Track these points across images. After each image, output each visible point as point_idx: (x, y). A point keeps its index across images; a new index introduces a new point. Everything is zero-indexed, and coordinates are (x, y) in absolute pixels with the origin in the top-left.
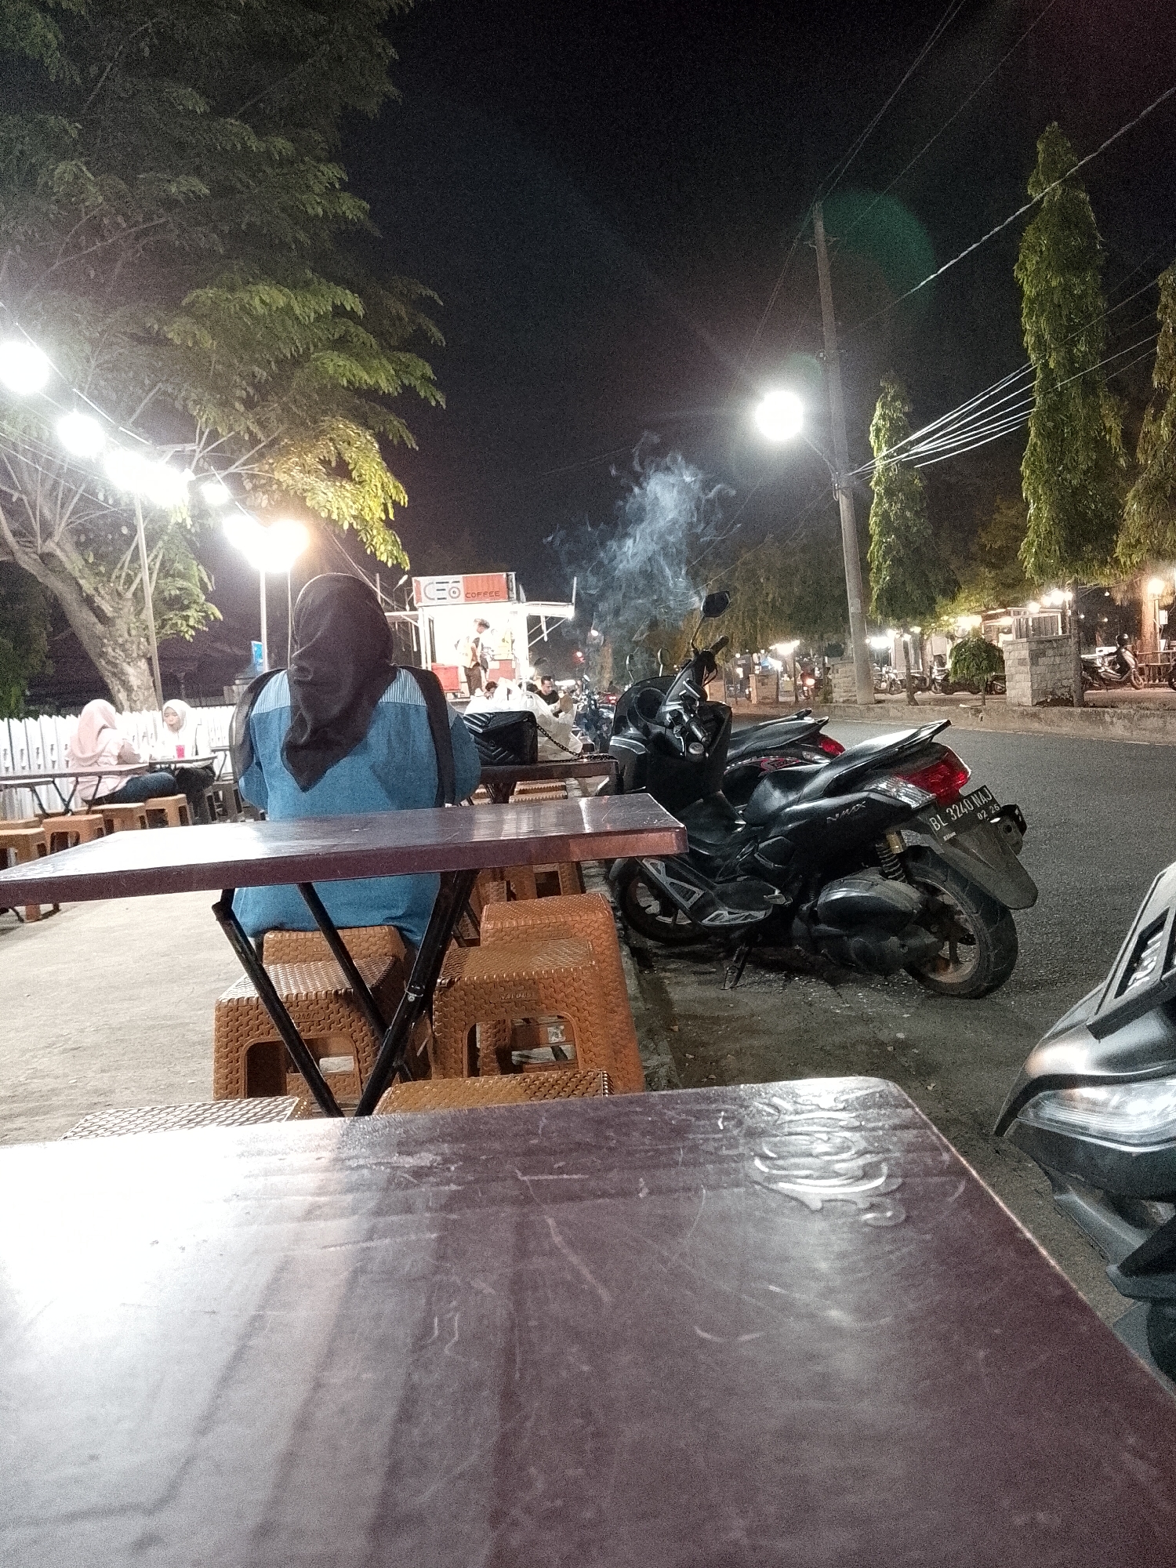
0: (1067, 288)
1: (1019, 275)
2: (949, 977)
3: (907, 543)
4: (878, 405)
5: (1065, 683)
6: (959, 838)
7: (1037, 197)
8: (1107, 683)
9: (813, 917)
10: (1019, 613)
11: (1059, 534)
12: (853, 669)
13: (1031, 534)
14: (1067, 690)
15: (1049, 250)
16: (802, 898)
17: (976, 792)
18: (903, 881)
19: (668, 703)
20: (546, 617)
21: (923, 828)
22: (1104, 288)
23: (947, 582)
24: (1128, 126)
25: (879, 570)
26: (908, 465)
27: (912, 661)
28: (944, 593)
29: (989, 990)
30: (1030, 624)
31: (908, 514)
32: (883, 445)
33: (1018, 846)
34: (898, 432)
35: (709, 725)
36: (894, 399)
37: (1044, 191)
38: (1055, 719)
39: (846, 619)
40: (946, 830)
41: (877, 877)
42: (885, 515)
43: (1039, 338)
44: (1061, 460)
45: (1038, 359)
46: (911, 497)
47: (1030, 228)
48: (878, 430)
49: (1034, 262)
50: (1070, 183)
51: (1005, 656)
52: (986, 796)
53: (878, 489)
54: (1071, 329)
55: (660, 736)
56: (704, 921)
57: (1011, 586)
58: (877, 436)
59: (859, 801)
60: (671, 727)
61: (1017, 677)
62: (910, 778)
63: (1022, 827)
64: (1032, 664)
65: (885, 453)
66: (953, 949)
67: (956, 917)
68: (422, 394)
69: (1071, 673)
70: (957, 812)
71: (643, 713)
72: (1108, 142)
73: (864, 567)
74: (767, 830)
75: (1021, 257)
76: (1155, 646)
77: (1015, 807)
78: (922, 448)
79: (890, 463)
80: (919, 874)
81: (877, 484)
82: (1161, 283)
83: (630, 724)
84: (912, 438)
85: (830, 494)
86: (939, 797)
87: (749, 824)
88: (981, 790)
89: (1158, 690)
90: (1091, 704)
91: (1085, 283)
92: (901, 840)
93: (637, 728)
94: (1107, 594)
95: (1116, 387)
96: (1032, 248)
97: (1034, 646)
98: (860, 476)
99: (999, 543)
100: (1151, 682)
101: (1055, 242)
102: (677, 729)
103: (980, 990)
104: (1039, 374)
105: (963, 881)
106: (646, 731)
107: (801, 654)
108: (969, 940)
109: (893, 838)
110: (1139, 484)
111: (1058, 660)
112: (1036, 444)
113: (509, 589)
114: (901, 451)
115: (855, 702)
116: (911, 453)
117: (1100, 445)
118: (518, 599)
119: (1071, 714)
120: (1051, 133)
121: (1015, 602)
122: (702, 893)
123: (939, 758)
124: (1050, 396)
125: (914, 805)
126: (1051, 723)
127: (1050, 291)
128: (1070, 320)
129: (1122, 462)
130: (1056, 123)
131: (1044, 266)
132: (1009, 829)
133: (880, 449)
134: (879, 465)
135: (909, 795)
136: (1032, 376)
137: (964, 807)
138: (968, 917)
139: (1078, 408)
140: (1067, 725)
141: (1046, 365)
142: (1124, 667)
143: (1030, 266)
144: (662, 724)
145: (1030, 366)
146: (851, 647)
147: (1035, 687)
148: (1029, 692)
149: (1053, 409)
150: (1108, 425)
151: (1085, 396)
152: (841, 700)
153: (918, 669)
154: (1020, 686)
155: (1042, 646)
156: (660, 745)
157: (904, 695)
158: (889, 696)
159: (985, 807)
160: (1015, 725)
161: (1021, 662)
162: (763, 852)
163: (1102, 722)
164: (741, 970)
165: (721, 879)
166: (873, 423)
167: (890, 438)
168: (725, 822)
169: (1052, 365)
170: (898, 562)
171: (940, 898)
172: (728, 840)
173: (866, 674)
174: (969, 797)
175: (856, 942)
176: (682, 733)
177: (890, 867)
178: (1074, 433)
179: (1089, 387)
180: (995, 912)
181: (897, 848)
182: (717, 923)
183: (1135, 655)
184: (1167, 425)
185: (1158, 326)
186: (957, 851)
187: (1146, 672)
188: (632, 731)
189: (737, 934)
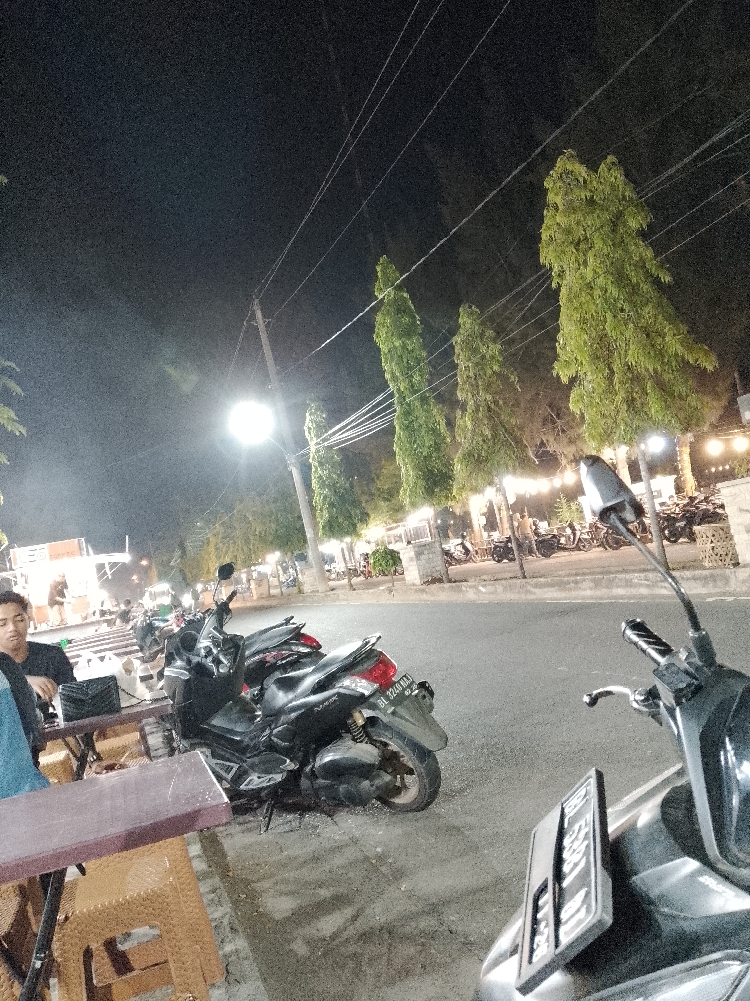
0: (404, 347)
1: (377, 340)
2: (402, 800)
3: (336, 492)
4: (308, 414)
5: (438, 569)
6: (397, 710)
7: (381, 297)
8: (460, 561)
9: (314, 775)
10: (405, 526)
11: (422, 483)
12: (314, 570)
13: (405, 485)
14: (439, 573)
15: (391, 326)
16: (304, 764)
17: (402, 678)
18: (367, 743)
19: (202, 641)
20: (110, 563)
21: (374, 707)
22: (425, 345)
23: (362, 513)
24: (424, 258)
25: (321, 510)
26: (330, 448)
27: (348, 558)
28: (361, 520)
29: (429, 804)
30: (412, 531)
31: (334, 476)
32: (314, 437)
33: (431, 707)
34: (321, 430)
35: (230, 651)
36: (316, 410)
37: (384, 293)
38: (435, 592)
39: (305, 541)
40: (388, 706)
41: (351, 743)
42: (321, 477)
43: (393, 375)
44: (415, 442)
45: (394, 386)
46: (334, 465)
47: (380, 314)
48: (310, 429)
49: (384, 332)
50: (398, 289)
51: (402, 557)
52: (408, 679)
53: (315, 463)
54: (410, 368)
55: (199, 664)
56: (241, 787)
57: (398, 510)
58: (310, 433)
59: (334, 695)
60: (206, 657)
61: (410, 568)
62: (363, 675)
63: (432, 694)
64: (418, 560)
65: (315, 442)
66: (403, 779)
67: (401, 759)
68: (10, 429)
69: (440, 563)
70: (393, 693)
71: (184, 648)
72: (416, 266)
73: (313, 509)
74: (277, 720)
75: (377, 330)
76: (482, 536)
77: (425, 682)
78: (336, 438)
79: (319, 448)
80: (376, 736)
81: (313, 460)
82: (454, 343)
83: (177, 657)
84: (330, 433)
85: (286, 467)
86: (381, 685)
87: (266, 715)
88: (405, 676)
89: (487, 562)
90: (453, 580)
91: (414, 343)
92: (360, 717)
93: (183, 660)
94: (451, 510)
95: (440, 399)
96: (381, 324)
97: (417, 549)
98: (303, 456)
99: (388, 486)
100: (483, 558)
101: (395, 322)
102: (210, 659)
103: (423, 805)
104: (397, 396)
105: (402, 736)
106: (189, 661)
107: (281, 563)
108: (411, 772)
109: (357, 715)
110: (460, 454)
111: (431, 556)
112: (400, 434)
113: (81, 549)
114: (325, 440)
115: (318, 591)
116: (331, 441)
117: (435, 432)
118: (88, 554)
119: (443, 587)
120: (383, 261)
121: (401, 520)
122: (238, 766)
123: (378, 660)
124: (404, 406)
125: (367, 693)
126: (432, 594)
127: (396, 348)
128: (408, 364)
129: (448, 440)
130: (385, 256)
131: (390, 335)
132: (424, 697)
133: (312, 439)
134: (313, 449)
135: (364, 686)
136: (392, 396)
137: (397, 689)
138: (408, 759)
139: (419, 412)
140: (443, 594)
141: (399, 389)
142: (467, 551)
143: (383, 335)
144: (199, 655)
145: (390, 390)
146: (311, 554)
147: (421, 573)
148: (418, 577)
149: (408, 413)
150: (438, 421)
151: (423, 405)
152: (310, 591)
153: (352, 563)
154: (412, 572)
155: (421, 548)
156: (200, 670)
157: (346, 581)
158: (337, 582)
159: (410, 686)
160: (413, 598)
161: (411, 559)
162: (277, 736)
163: (461, 590)
164: (270, 818)
165: (250, 755)
166: (306, 425)
167: (317, 433)
168: (249, 715)
169: (402, 389)
170: (332, 505)
171: (390, 748)
172: (252, 727)
173: (322, 572)
174: (398, 682)
175: (343, 788)
176: (213, 661)
177: (357, 735)
178: (420, 426)
179: (424, 400)
180: (425, 754)
181: (361, 722)
182: (251, 787)
183: (472, 544)
184: (469, 419)
185: (456, 367)
186: (397, 719)
187: (479, 551)
188: (179, 663)
189: (264, 794)
